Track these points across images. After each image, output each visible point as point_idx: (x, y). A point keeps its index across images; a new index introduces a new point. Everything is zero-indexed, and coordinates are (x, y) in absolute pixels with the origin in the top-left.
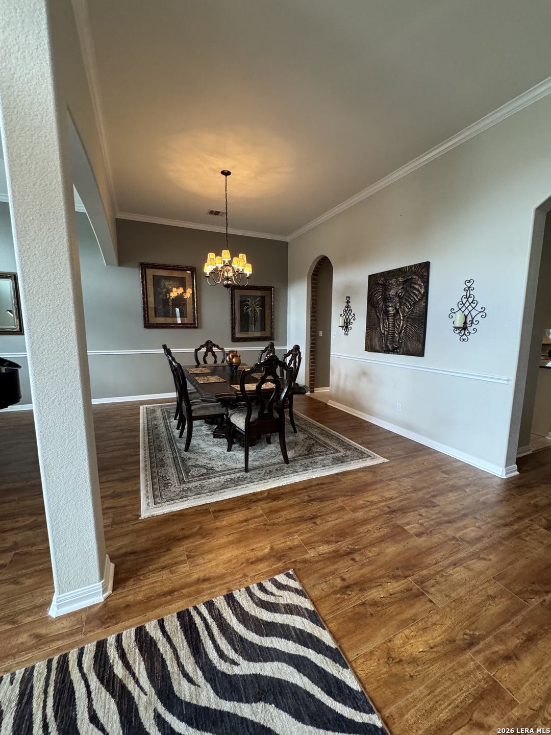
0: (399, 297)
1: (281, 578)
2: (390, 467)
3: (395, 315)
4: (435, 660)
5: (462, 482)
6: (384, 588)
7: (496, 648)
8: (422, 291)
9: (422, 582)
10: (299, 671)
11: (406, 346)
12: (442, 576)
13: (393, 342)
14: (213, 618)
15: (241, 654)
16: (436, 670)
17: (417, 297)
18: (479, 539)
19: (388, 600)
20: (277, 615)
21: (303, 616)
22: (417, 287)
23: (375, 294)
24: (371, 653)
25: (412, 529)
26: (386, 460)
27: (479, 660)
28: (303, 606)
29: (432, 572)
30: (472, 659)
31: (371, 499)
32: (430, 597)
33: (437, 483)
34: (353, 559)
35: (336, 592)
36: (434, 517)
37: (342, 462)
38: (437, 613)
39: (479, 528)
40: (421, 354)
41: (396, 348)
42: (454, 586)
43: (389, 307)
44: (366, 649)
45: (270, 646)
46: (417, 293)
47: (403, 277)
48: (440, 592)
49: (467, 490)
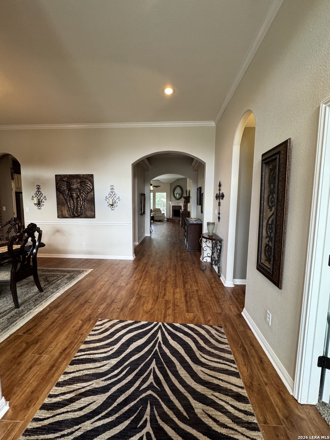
0: (79, 189)
1: (98, 323)
2: (96, 271)
3: (77, 198)
4: (155, 306)
5: (124, 266)
6: (131, 302)
7: (162, 295)
8: (92, 188)
9: (138, 294)
10: (132, 332)
11: (85, 213)
12: (141, 290)
13: (77, 212)
14: (88, 351)
15: (111, 346)
16: (156, 307)
17: (89, 190)
18: (141, 277)
19: (135, 303)
20: (110, 330)
21: (118, 324)
22: (88, 185)
23: (62, 186)
24: (142, 315)
25: (123, 284)
26: (92, 269)
27: (161, 299)
28: (115, 322)
29: (138, 291)
30: (160, 300)
31: (101, 284)
32: (143, 296)
33: (117, 269)
34: (116, 302)
35: (120, 312)
36: (126, 278)
37: (74, 278)
38: (147, 298)
39: (139, 275)
40: (94, 217)
41: (80, 215)
42: (145, 290)
43: (74, 194)
44: (140, 316)
45: (118, 337)
46: (89, 188)
47: (80, 179)
48: (144, 293)
49: (127, 267)
